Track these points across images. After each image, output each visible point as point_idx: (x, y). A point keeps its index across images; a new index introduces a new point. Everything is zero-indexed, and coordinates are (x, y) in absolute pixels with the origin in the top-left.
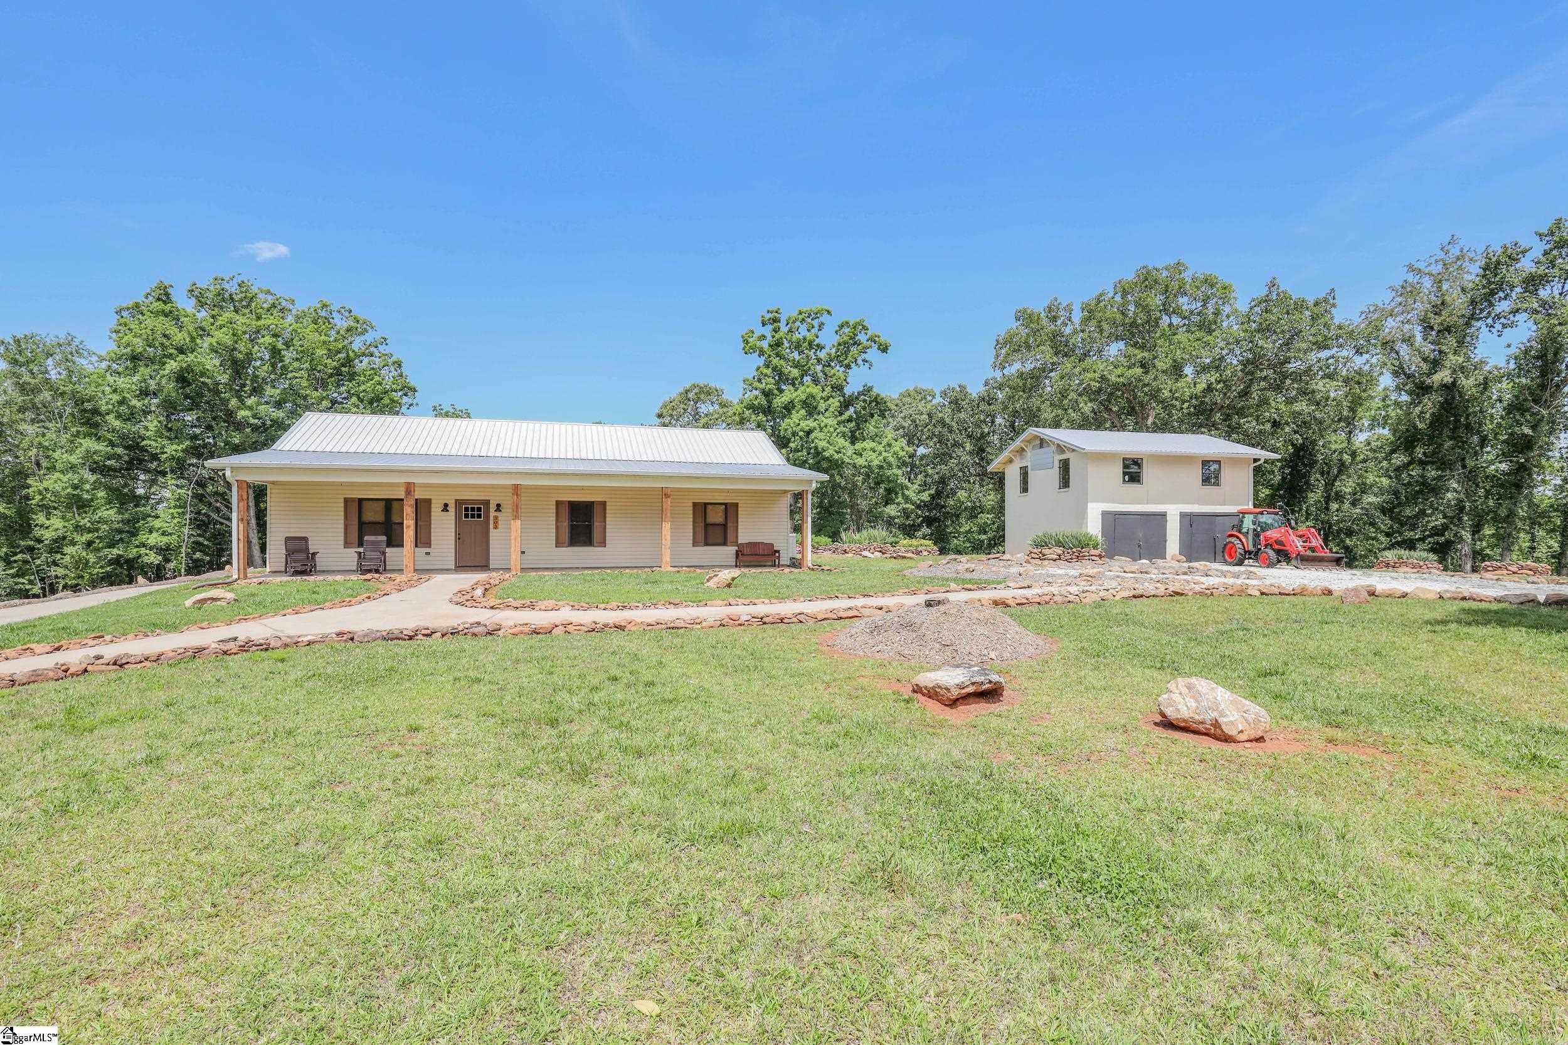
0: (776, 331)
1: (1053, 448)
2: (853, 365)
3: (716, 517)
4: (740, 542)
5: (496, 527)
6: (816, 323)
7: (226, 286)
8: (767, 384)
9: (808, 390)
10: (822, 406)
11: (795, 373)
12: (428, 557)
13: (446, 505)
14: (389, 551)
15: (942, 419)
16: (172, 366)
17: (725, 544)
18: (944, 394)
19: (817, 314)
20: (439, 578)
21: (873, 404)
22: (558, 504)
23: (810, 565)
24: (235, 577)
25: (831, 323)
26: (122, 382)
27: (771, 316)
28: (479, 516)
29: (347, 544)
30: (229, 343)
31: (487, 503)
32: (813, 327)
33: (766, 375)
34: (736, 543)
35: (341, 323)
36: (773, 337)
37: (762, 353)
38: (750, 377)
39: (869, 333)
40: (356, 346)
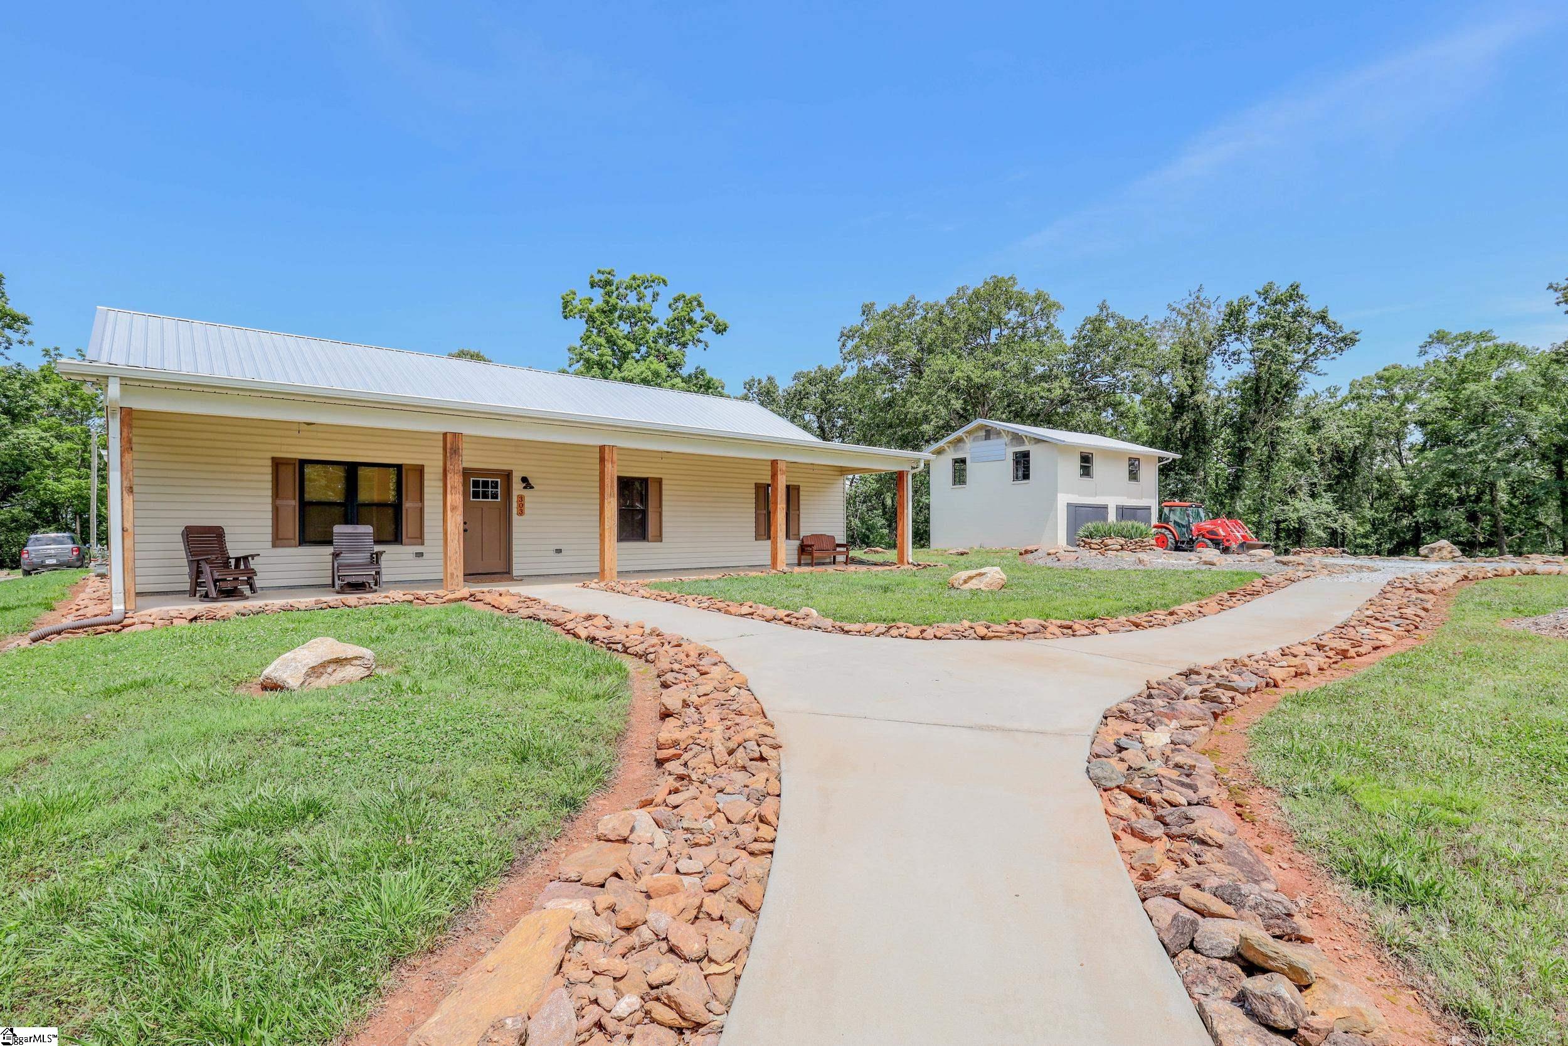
1: (1006, 439)
2: (690, 345)
4: (803, 534)
5: (521, 512)
6: (649, 293)
12: (420, 562)
19: (647, 283)
23: (911, 560)
24: (119, 607)
27: (603, 277)
28: (496, 495)
29: (278, 541)
31: (508, 476)
34: (797, 536)
37: (590, 318)
39: (705, 311)
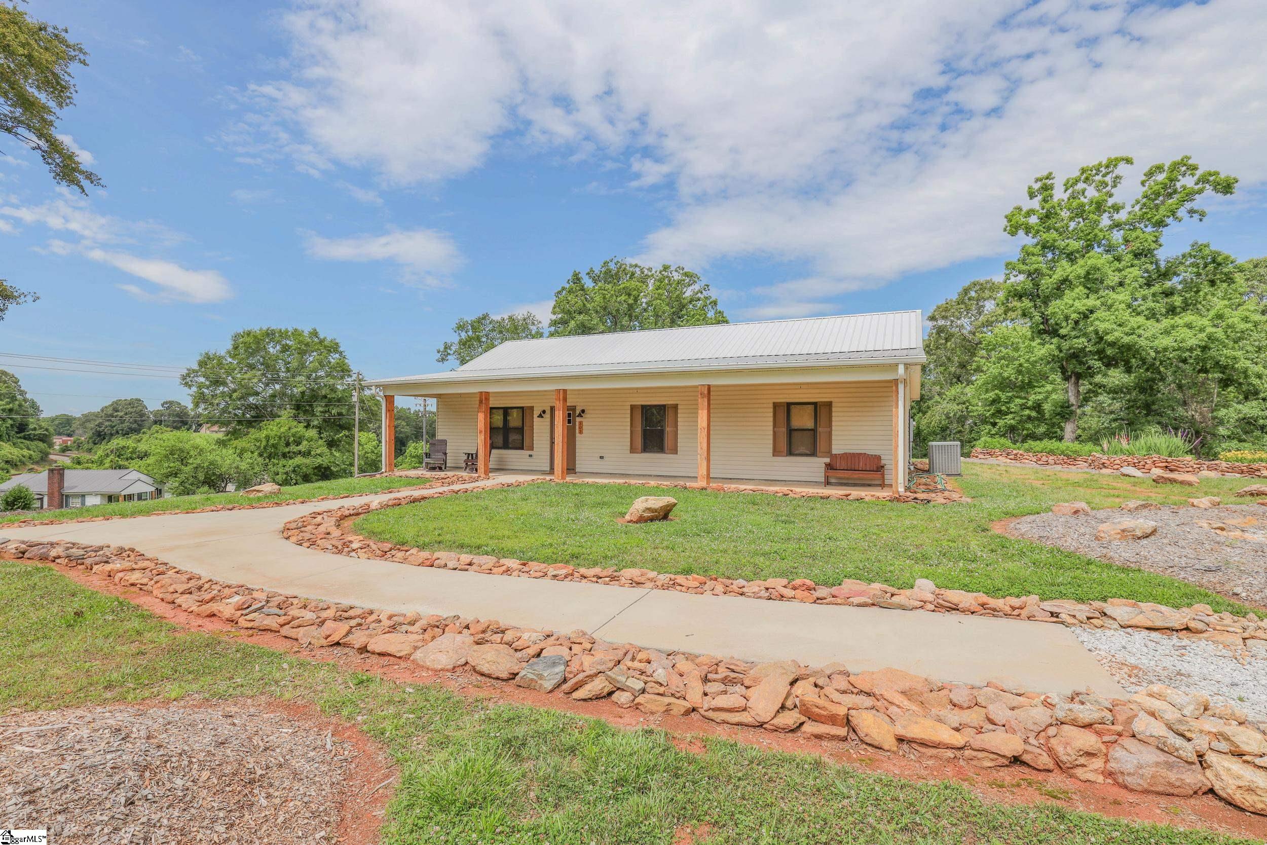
0: (1048, 200)
2: (1169, 221)
3: (803, 420)
4: (834, 452)
5: (581, 432)
6: (1108, 179)
8: (1034, 264)
10: (1113, 279)
11: (1075, 245)
12: (530, 460)
13: (544, 412)
17: (813, 454)
21: (1212, 267)
22: (633, 408)
23: (901, 489)
27: (1039, 185)
31: (574, 409)
32: (1104, 185)
33: (1034, 254)
34: (829, 453)
36: (1044, 208)
37: (1028, 230)
38: (1015, 261)
39: (1199, 172)
40: (688, 293)
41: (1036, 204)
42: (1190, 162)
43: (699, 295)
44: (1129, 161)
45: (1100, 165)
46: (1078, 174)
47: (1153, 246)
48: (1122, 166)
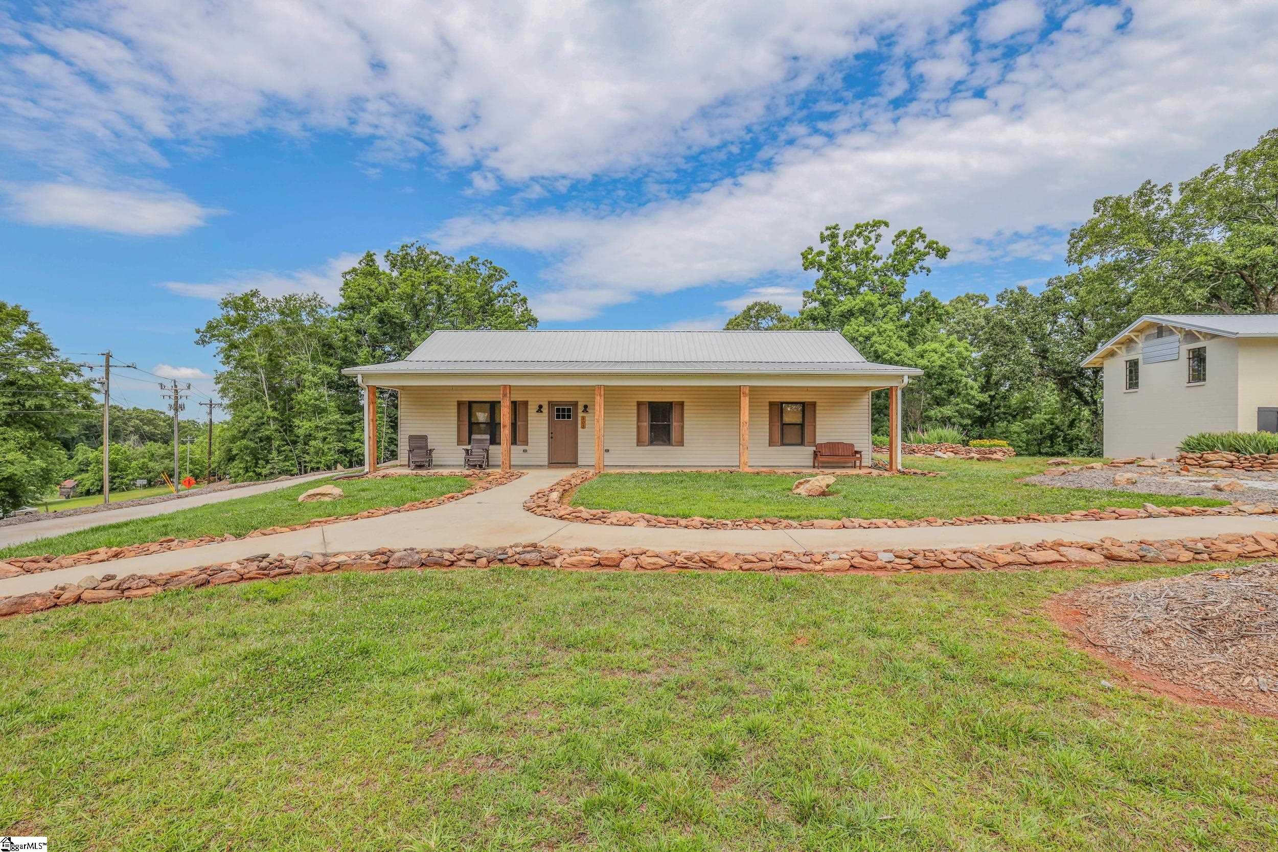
0: (833, 245)
1: (1179, 336)
2: (911, 273)
3: (792, 416)
4: (818, 442)
5: (583, 427)
6: (873, 236)
7: (409, 251)
8: (826, 295)
9: (866, 299)
10: (880, 312)
11: (853, 283)
12: (525, 455)
13: (540, 407)
14: (491, 447)
15: (1001, 321)
16: (375, 311)
17: (802, 444)
18: (1000, 298)
19: (874, 227)
20: (532, 473)
21: (931, 309)
22: (639, 404)
23: (900, 467)
24: (367, 470)
25: (888, 234)
26: (345, 325)
27: (829, 232)
28: (569, 417)
29: (460, 442)
30: (410, 292)
31: (576, 404)
32: (870, 240)
33: (825, 287)
34: (813, 443)
35: (484, 271)
36: (832, 251)
37: (821, 267)
38: (810, 291)
39: (927, 240)
40: (495, 290)
41: (826, 247)
42: (922, 232)
43: (507, 291)
44: (886, 224)
45: (868, 223)
46: (853, 228)
47: (902, 290)
48: (883, 227)
